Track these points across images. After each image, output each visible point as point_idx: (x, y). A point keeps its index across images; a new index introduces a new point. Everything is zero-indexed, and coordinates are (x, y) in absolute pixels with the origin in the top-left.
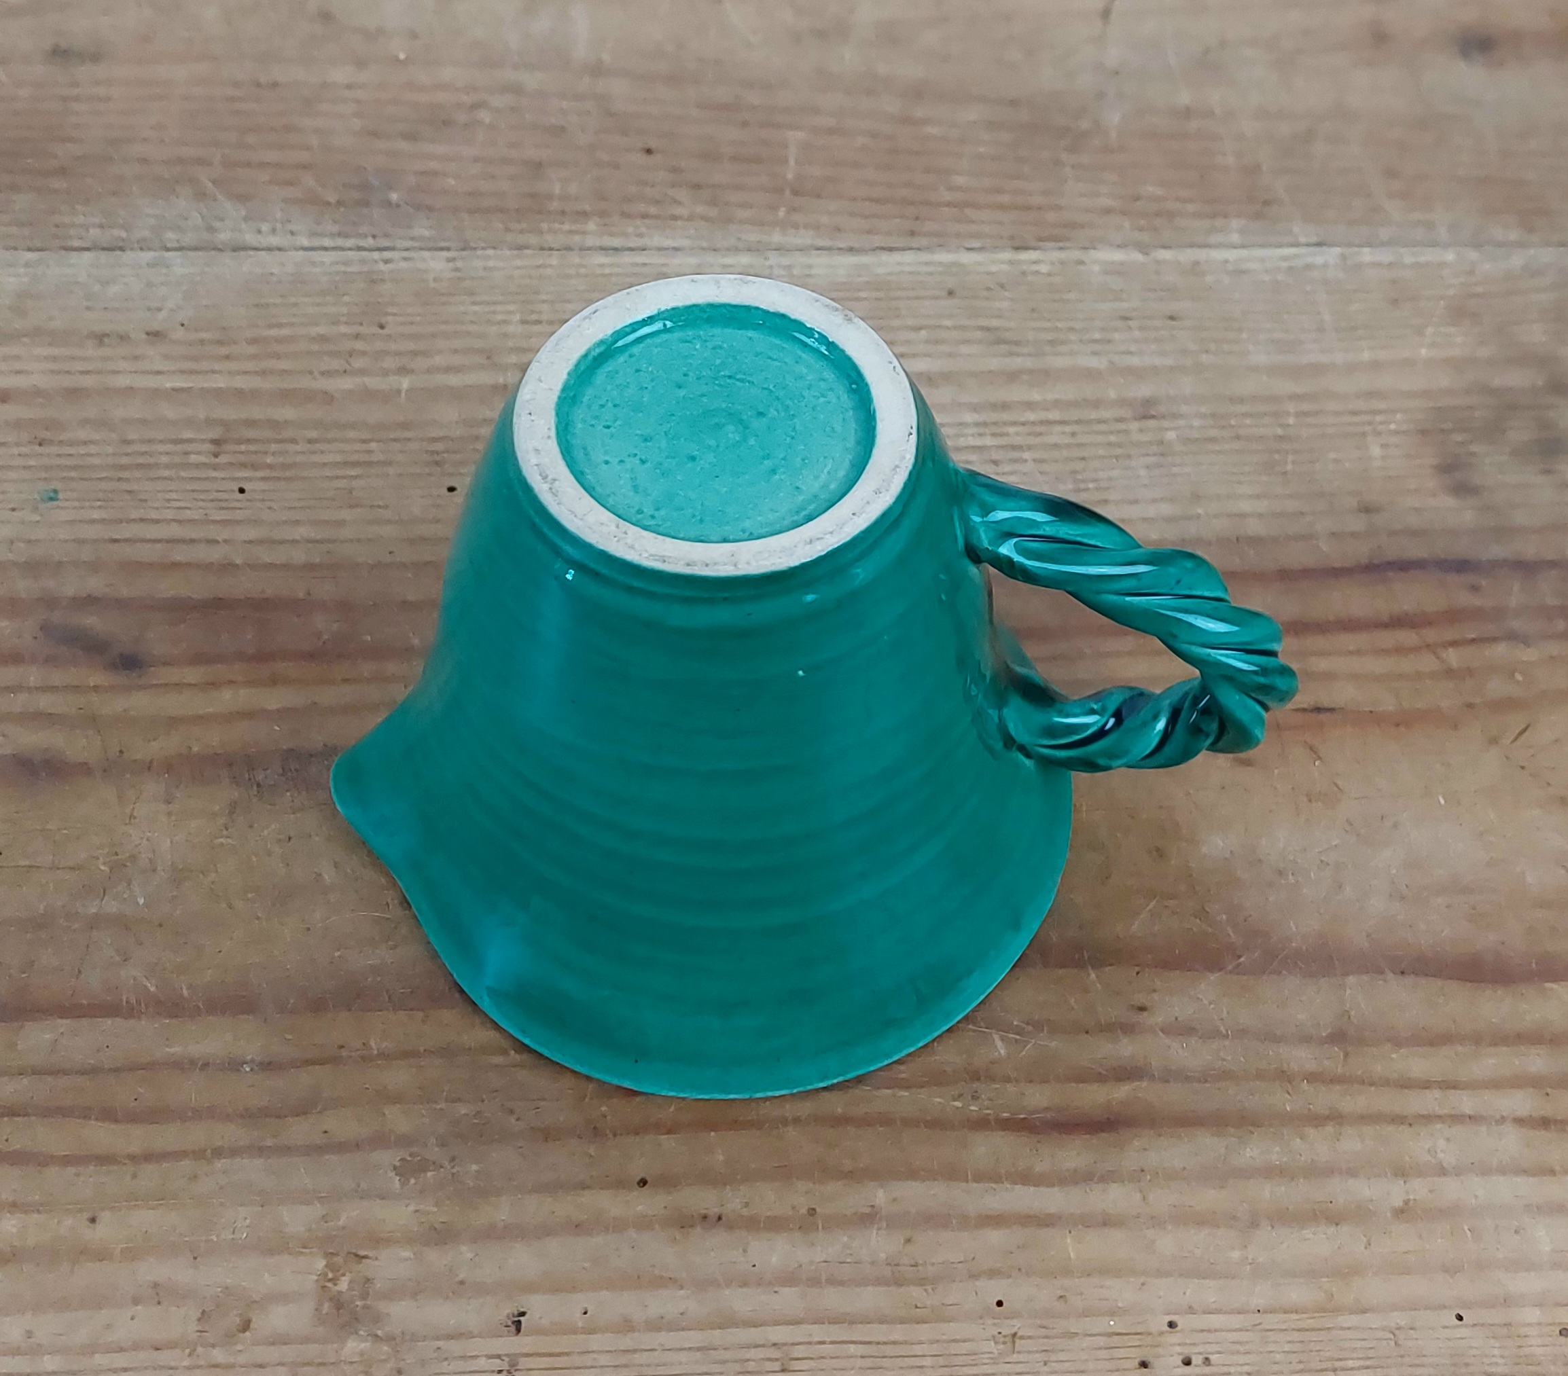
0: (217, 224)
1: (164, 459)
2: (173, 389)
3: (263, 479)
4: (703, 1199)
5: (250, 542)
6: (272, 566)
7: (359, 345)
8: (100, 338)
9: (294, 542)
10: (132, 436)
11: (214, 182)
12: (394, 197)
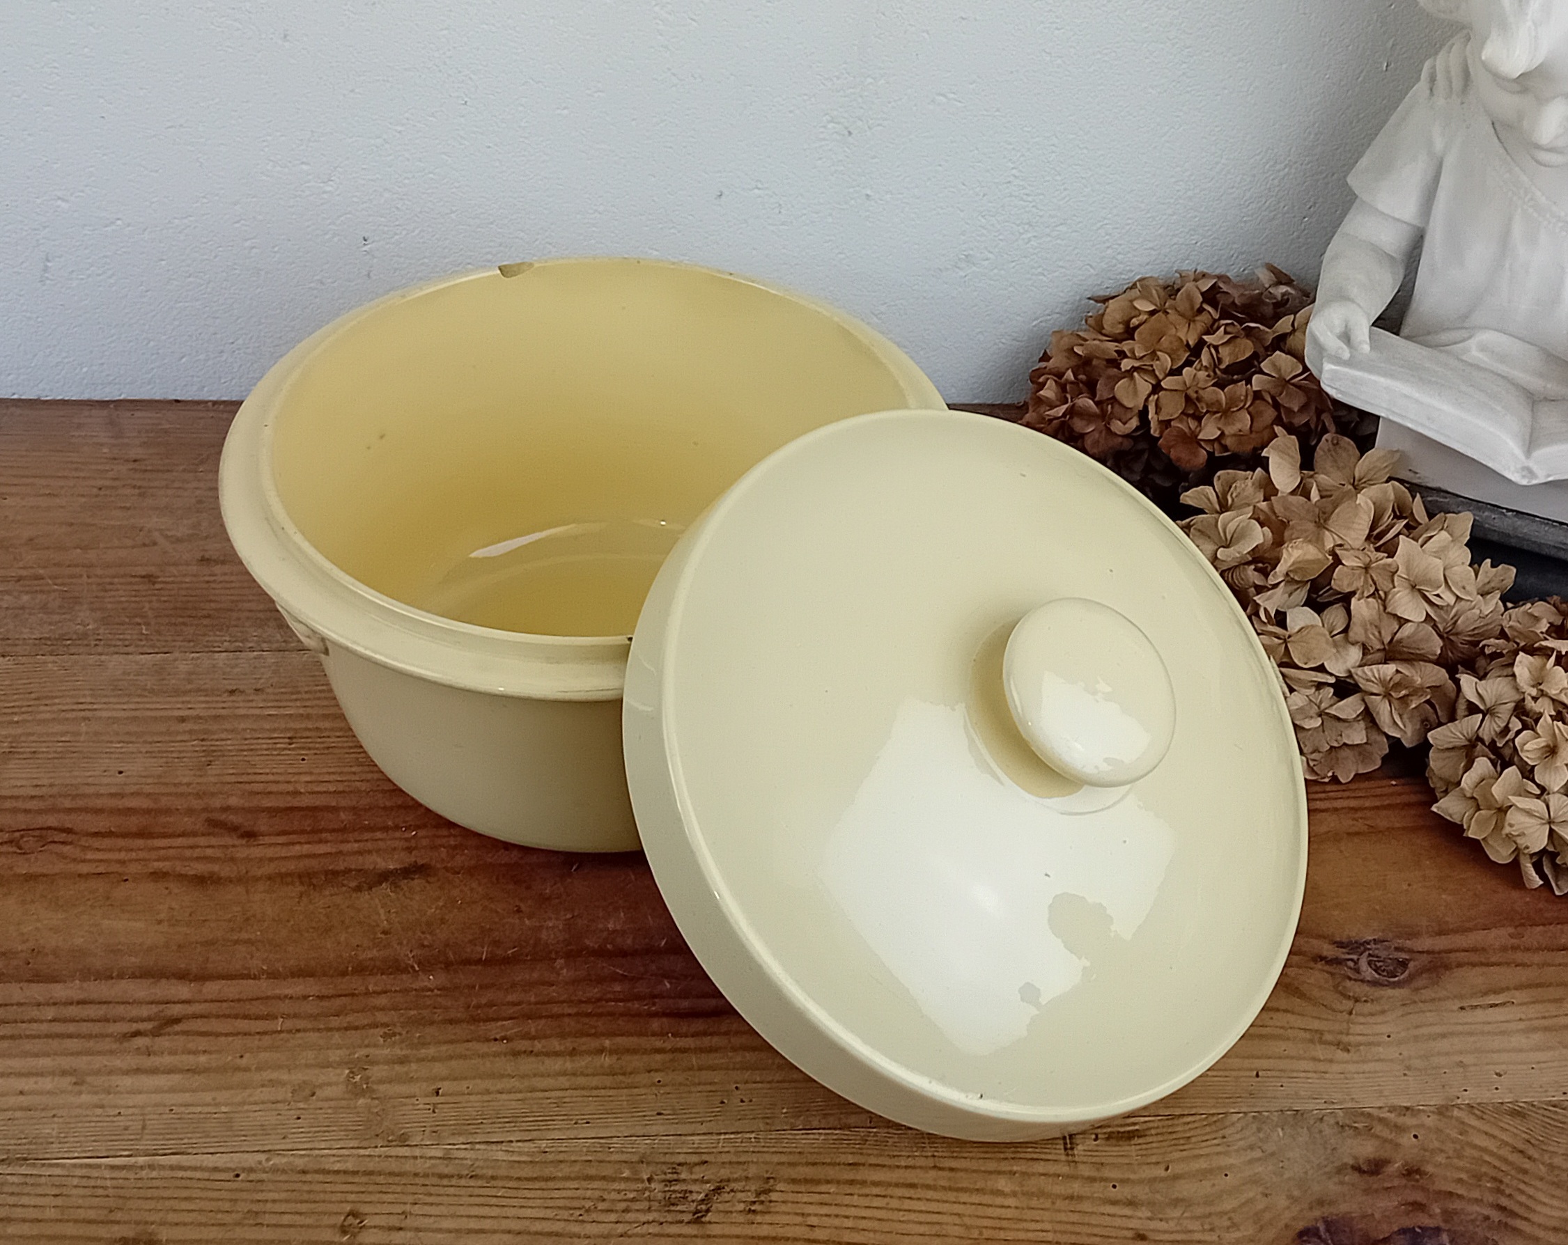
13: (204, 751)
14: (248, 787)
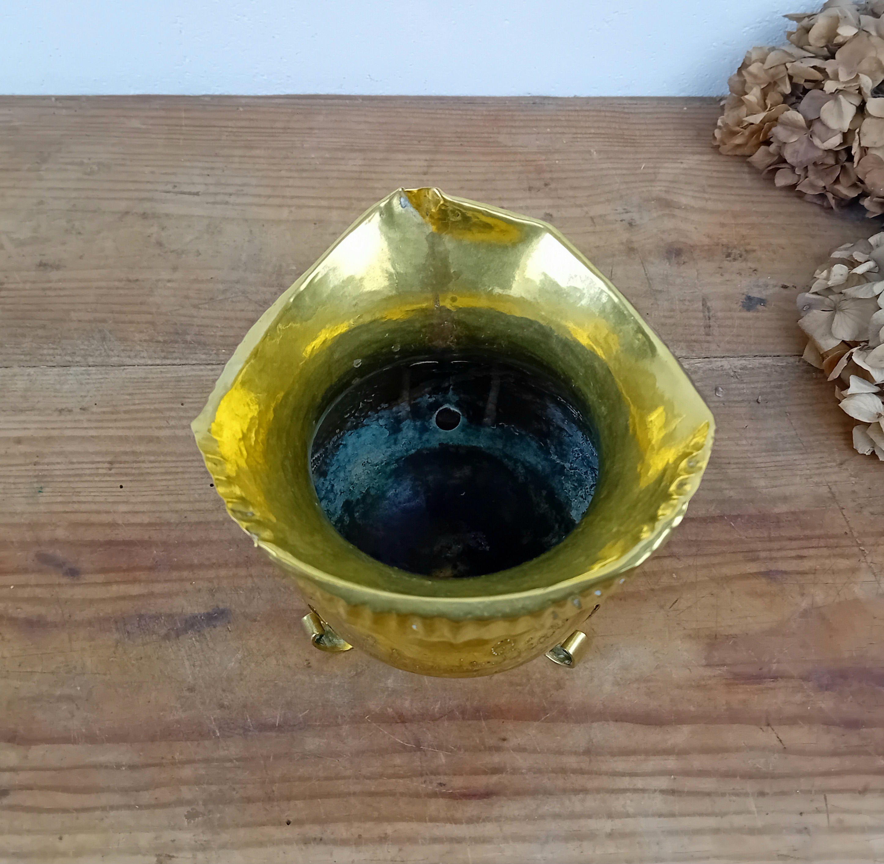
0: (111, 353)
1: (88, 472)
2: (92, 437)
3: (131, 481)
4: (314, 830)
5: (125, 513)
6: (133, 524)
7: (173, 414)
8: (61, 411)
9: (143, 512)
10: (75, 460)
11: (110, 332)
12: (189, 338)
13: (35, 476)
14: (73, 517)
